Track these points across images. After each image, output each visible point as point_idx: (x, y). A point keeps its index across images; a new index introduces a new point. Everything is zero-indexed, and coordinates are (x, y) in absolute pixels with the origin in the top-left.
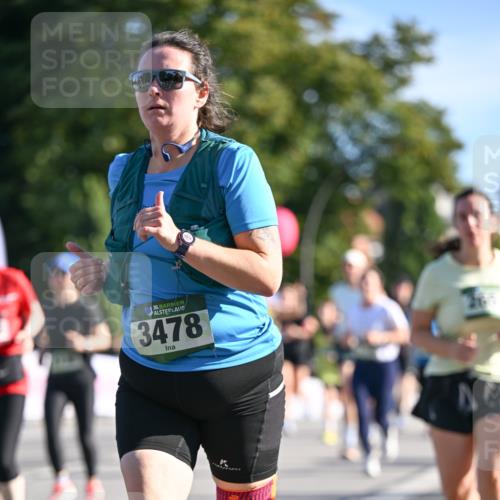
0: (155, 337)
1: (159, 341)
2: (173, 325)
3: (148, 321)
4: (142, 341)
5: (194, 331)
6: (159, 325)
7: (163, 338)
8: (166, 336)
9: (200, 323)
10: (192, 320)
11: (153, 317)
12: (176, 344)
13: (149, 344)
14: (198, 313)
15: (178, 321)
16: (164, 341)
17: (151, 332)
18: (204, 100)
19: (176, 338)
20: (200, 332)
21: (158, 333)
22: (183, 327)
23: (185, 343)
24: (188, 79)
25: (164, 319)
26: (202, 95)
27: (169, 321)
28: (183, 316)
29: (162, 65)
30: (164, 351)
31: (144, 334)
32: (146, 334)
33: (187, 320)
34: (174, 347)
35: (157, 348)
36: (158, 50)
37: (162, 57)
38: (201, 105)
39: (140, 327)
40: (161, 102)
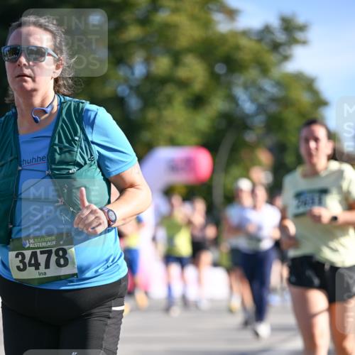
0: (30, 265)
1: (33, 268)
2: (46, 255)
3: (24, 251)
4: (18, 268)
5: (62, 262)
6: (34, 255)
7: (37, 266)
8: (39, 264)
9: (67, 256)
10: (61, 253)
11: (29, 248)
12: (47, 271)
13: (24, 269)
14: (65, 247)
15: (49, 253)
16: (37, 268)
17: (27, 260)
18: (59, 72)
19: (47, 266)
20: (66, 264)
21: (33, 262)
22: (54, 258)
23: (54, 271)
24: (49, 54)
25: (38, 251)
26: (58, 67)
27: (42, 253)
28: (54, 250)
30: (37, 276)
31: (21, 261)
33: (57, 253)
34: (45, 274)
35: (31, 274)
39: (17, 256)
40: (27, 71)
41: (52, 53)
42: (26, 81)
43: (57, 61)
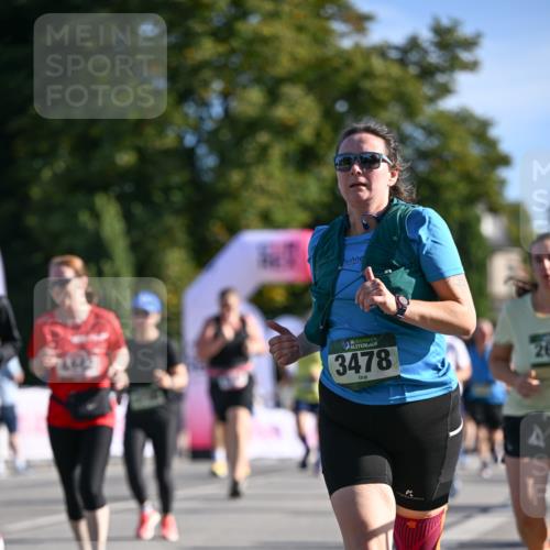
0: (351, 368)
1: (353, 371)
2: (367, 358)
3: (345, 354)
4: (338, 372)
5: (384, 364)
6: (355, 357)
7: (357, 369)
8: (360, 367)
9: (390, 358)
10: (383, 355)
11: (349, 350)
12: (368, 374)
13: (343, 374)
14: (389, 349)
15: (371, 355)
16: (357, 372)
17: (347, 364)
18: (395, 180)
19: (368, 369)
20: (389, 365)
21: (353, 365)
22: (375, 360)
23: (375, 374)
24: (384, 161)
25: (359, 353)
26: (393, 175)
27: (363, 355)
28: (376, 351)
29: (361, 148)
30: (357, 380)
31: (341, 365)
32: (342, 365)
33: (379, 355)
34: (366, 377)
35: (351, 377)
36: (357, 137)
37: (361, 141)
38: (392, 184)
39: (337, 359)
40: (362, 179)
41: (386, 159)
42: (361, 190)
43: (392, 168)
